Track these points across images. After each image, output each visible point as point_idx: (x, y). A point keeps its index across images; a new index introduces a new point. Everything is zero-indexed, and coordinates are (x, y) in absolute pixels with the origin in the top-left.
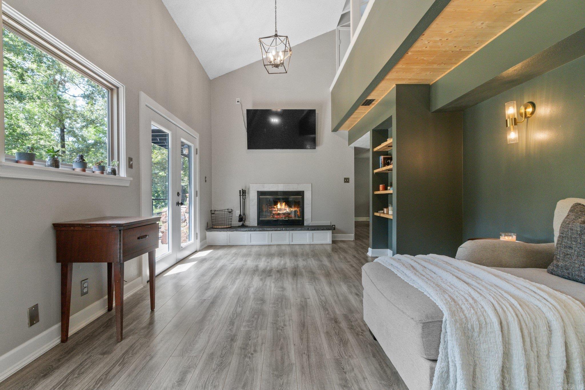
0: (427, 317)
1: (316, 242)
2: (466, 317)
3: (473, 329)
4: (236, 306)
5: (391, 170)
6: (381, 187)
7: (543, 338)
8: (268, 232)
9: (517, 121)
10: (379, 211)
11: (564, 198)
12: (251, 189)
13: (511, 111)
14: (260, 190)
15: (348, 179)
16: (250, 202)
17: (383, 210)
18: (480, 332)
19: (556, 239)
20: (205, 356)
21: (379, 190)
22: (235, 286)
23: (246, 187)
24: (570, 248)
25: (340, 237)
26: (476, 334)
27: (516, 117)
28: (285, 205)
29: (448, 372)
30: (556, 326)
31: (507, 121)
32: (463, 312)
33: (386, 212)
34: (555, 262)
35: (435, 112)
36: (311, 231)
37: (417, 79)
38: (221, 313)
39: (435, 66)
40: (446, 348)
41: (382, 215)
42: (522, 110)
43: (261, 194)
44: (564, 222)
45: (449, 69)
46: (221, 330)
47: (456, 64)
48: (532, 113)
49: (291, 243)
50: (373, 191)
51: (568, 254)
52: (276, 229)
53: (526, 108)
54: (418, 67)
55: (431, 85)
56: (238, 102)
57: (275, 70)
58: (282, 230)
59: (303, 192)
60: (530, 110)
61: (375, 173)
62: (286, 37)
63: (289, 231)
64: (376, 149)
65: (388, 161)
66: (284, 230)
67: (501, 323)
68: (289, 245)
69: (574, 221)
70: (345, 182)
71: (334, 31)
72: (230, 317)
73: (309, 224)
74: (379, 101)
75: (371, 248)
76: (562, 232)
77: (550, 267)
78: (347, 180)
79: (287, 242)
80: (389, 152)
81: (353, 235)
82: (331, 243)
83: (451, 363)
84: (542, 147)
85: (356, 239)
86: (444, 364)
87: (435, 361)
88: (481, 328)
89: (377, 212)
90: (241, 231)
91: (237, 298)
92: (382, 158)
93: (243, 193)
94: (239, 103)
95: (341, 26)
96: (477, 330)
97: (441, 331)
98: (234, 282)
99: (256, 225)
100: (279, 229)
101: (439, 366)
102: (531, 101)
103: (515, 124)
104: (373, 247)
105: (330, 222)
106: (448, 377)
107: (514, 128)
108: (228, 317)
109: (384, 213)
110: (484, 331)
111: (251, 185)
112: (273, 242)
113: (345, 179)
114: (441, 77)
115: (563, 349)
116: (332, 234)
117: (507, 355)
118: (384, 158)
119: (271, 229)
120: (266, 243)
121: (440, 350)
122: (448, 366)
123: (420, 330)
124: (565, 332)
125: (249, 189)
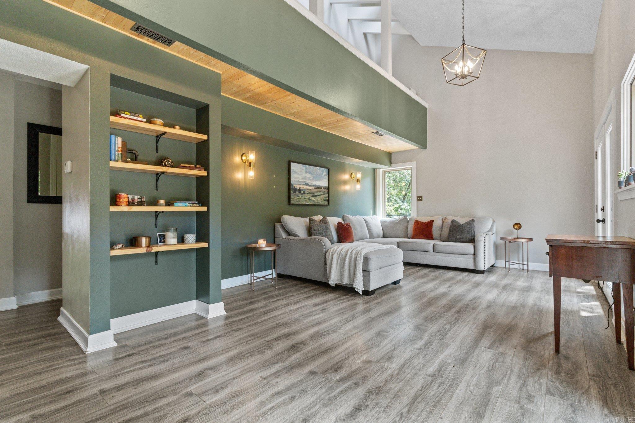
4: (449, 331)
20: (478, 310)
22: (440, 358)
38: (467, 328)
46: (467, 318)
72: (458, 323)
91: (445, 338)
98: (439, 370)
108: (460, 323)
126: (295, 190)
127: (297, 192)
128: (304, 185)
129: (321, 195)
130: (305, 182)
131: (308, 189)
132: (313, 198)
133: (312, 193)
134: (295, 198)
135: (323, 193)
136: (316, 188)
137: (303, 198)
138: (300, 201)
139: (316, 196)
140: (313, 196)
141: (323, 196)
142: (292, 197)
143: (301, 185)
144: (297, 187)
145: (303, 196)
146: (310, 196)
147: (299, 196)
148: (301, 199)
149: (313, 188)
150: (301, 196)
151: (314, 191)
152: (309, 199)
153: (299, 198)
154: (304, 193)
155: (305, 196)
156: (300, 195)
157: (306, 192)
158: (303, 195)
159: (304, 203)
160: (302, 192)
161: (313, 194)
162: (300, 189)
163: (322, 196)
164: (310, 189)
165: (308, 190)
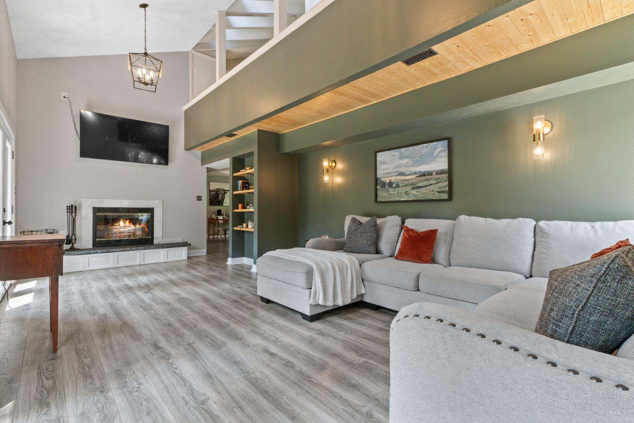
0: (308, 270)
1: (170, 259)
2: (321, 267)
3: (324, 271)
5: (252, 193)
6: (240, 206)
7: (345, 272)
8: (113, 253)
9: (329, 170)
10: (238, 225)
11: (348, 215)
12: (83, 205)
13: (326, 164)
14: (96, 206)
15: (201, 197)
16: (83, 220)
17: (242, 225)
18: (326, 272)
19: (346, 236)
21: (238, 208)
23: (76, 203)
24: (351, 238)
25: (195, 253)
26: (325, 273)
27: (328, 168)
28: (130, 222)
29: (316, 291)
30: (349, 266)
31: (324, 169)
32: (320, 265)
33: (245, 226)
34: (346, 246)
35: (282, 154)
36: (165, 249)
37: (272, 129)
39: (286, 125)
40: (315, 281)
41: (242, 229)
42: (330, 165)
43: (96, 210)
44: (349, 226)
45: (294, 128)
47: (297, 127)
48: (335, 167)
49: (142, 263)
50: (233, 209)
51: (350, 241)
52: (124, 249)
53: (332, 164)
54: (275, 123)
55: (281, 134)
56: (64, 97)
57: (142, 86)
58: (132, 250)
59: (153, 209)
60: (334, 164)
61: (235, 194)
62: (160, 62)
63: (140, 251)
64: (236, 174)
65: (246, 185)
66: (135, 250)
67: (333, 267)
68: (141, 265)
69: (352, 225)
70: (198, 200)
71: (187, 53)
73: (160, 242)
74: (241, 136)
75: (230, 257)
76: (348, 231)
77: (344, 249)
78: (199, 198)
79: (138, 262)
80: (245, 178)
81: (205, 250)
82: (187, 259)
83: (317, 287)
84: (340, 186)
85: (207, 254)
86: (315, 288)
87: (311, 288)
88: (326, 270)
89: (236, 227)
90: (74, 255)
92: (240, 182)
93: (72, 210)
94: (65, 99)
95: (195, 51)
96: (325, 271)
97: (313, 274)
99: (91, 247)
100: (128, 249)
101: (312, 290)
102: (334, 160)
103: (328, 172)
104: (232, 257)
105: (182, 239)
106: (316, 293)
107: (327, 174)
109: (243, 227)
110: (327, 272)
111: (84, 201)
112: (119, 264)
113: (198, 197)
114: (287, 131)
115: (351, 273)
116: (188, 250)
117: (335, 280)
118: (243, 183)
119: (118, 250)
120: (110, 265)
121: (313, 283)
122: (316, 289)
123: (305, 276)
124: (351, 268)
125: (80, 204)
126: (384, 184)
127: (387, 186)
128: (397, 175)
129: (431, 185)
130: (399, 172)
131: (405, 180)
132: (414, 192)
133: (412, 185)
134: (383, 194)
135: (435, 182)
136: (420, 176)
137: (396, 192)
138: (391, 197)
139: (420, 187)
140: (414, 188)
141: (437, 185)
142: (379, 193)
143: (391, 176)
144: (387, 180)
145: (395, 191)
146: (408, 189)
147: (389, 192)
148: (392, 194)
149: (414, 176)
150: (393, 191)
151: (414, 181)
152: (407, 193)
153: (389, 194)
154: (398, 186)
155: (398, 190)
156: (391, 190)
157: (400, 185)
158: (396, 189)
159: (397, 199)
160: (394, 185)
161: (414, 186)
162: (391, 182)
163: (433, 186)
164: (408, 180)
165: (403, 182)
